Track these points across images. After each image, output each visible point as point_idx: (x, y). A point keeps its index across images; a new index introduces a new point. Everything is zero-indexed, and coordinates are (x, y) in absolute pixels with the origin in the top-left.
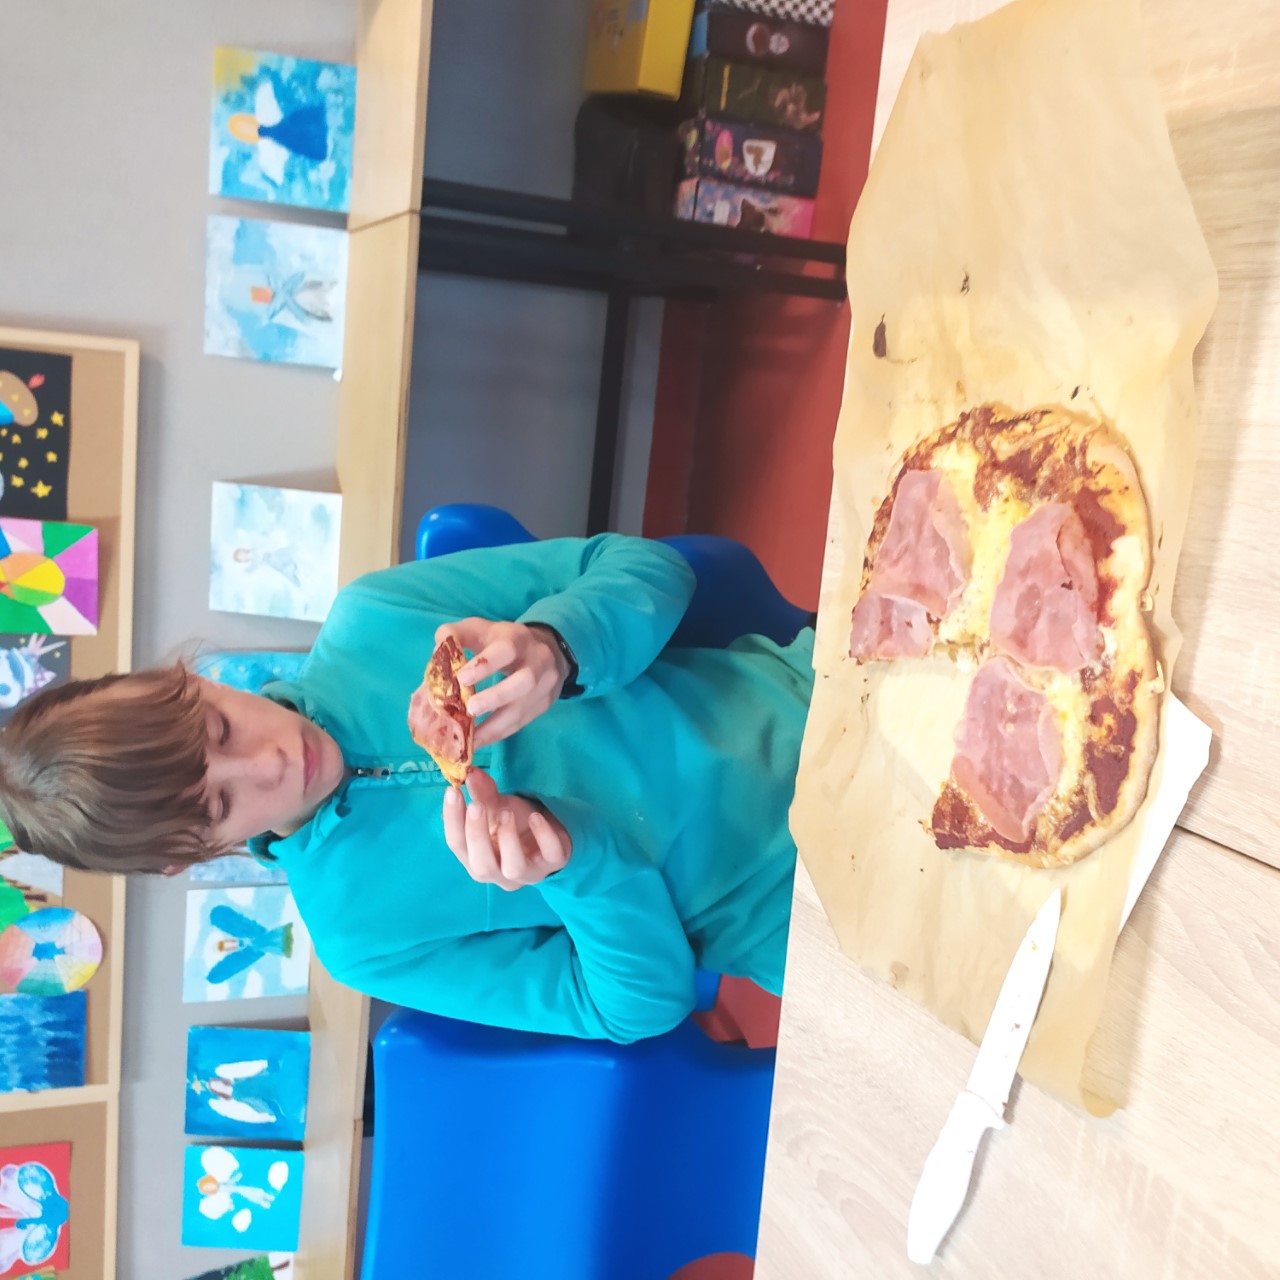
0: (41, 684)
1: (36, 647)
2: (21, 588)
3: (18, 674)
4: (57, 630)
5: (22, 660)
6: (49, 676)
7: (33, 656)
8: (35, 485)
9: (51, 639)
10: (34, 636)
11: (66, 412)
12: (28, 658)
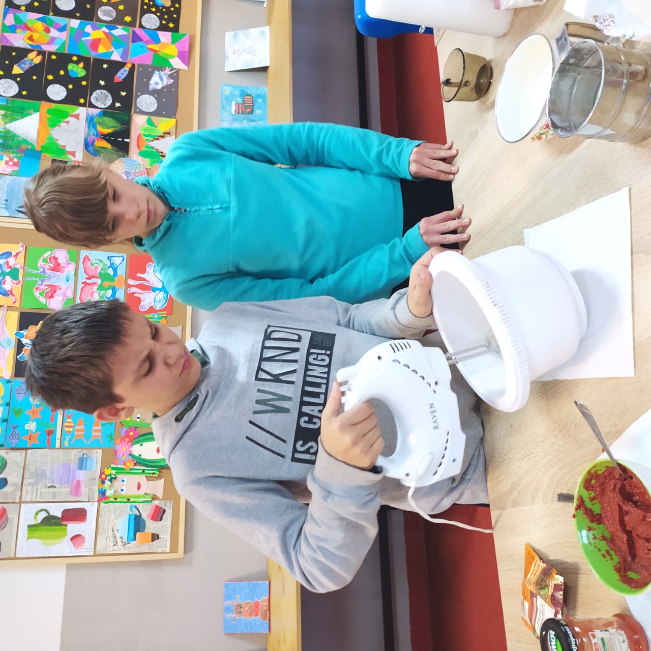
0: (169, 83)
1: (168, 71)
2: (164, 53)
3: (161, 79)
4: (174, 67)
5: (163, 75)
6: (172, 81)
7: (166, 74)
8: (169, 24)
9: (173, 69)
10: (167, 67)
11: (180, 4)
12: (165, 74)
